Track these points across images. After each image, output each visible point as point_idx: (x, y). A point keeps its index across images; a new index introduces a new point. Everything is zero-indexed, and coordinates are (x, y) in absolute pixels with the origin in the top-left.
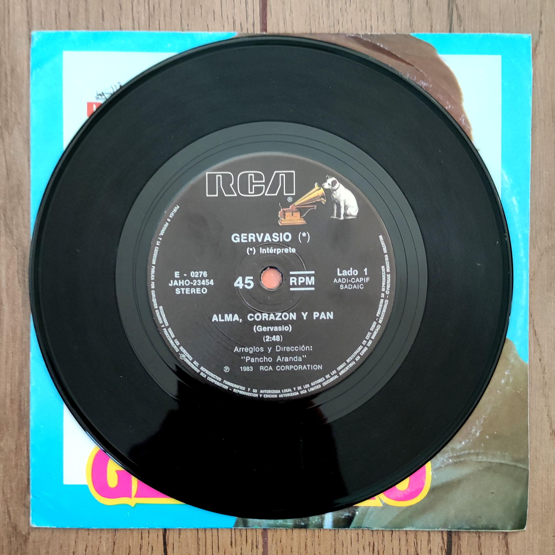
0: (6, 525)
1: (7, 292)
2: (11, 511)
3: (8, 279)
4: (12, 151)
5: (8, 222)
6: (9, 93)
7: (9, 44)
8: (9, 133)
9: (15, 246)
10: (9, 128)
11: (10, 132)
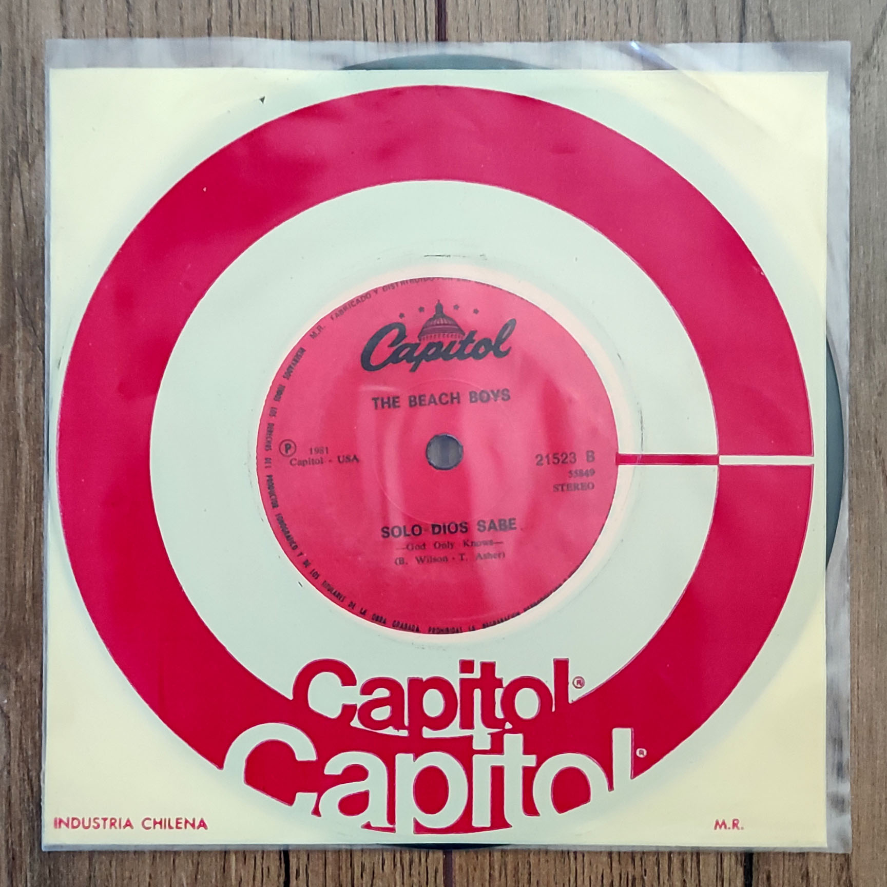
0: (26, 800)
1: (27, 421)
2: (34, 778)
3: (27, 401)
4: (33, 193)
5: (27, 308)
6: (28, 99)
7: (28, 20)
8: (28, 162)
9: (39, 347)
10: (30, 157)
11: (30, 161)
